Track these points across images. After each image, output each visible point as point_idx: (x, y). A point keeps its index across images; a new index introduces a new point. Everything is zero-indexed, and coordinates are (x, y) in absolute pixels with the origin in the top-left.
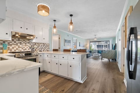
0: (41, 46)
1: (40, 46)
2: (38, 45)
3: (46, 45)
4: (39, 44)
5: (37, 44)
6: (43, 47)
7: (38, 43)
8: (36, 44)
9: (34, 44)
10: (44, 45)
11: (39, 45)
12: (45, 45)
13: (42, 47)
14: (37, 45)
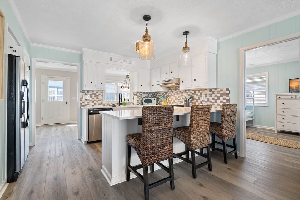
0: (206, 95)
1: (204, 96)
2: (199, 94)
3: (218, 93)
4: (201, 91)
5: (197, 92)
6: (211, 98)
7: (199, 91)
8: (195, 92)
9: (193, 92)
10: (213, 93)
11: (201, 93)
12: (216, 92)
13: (208, 97)
14: (197, 95)
